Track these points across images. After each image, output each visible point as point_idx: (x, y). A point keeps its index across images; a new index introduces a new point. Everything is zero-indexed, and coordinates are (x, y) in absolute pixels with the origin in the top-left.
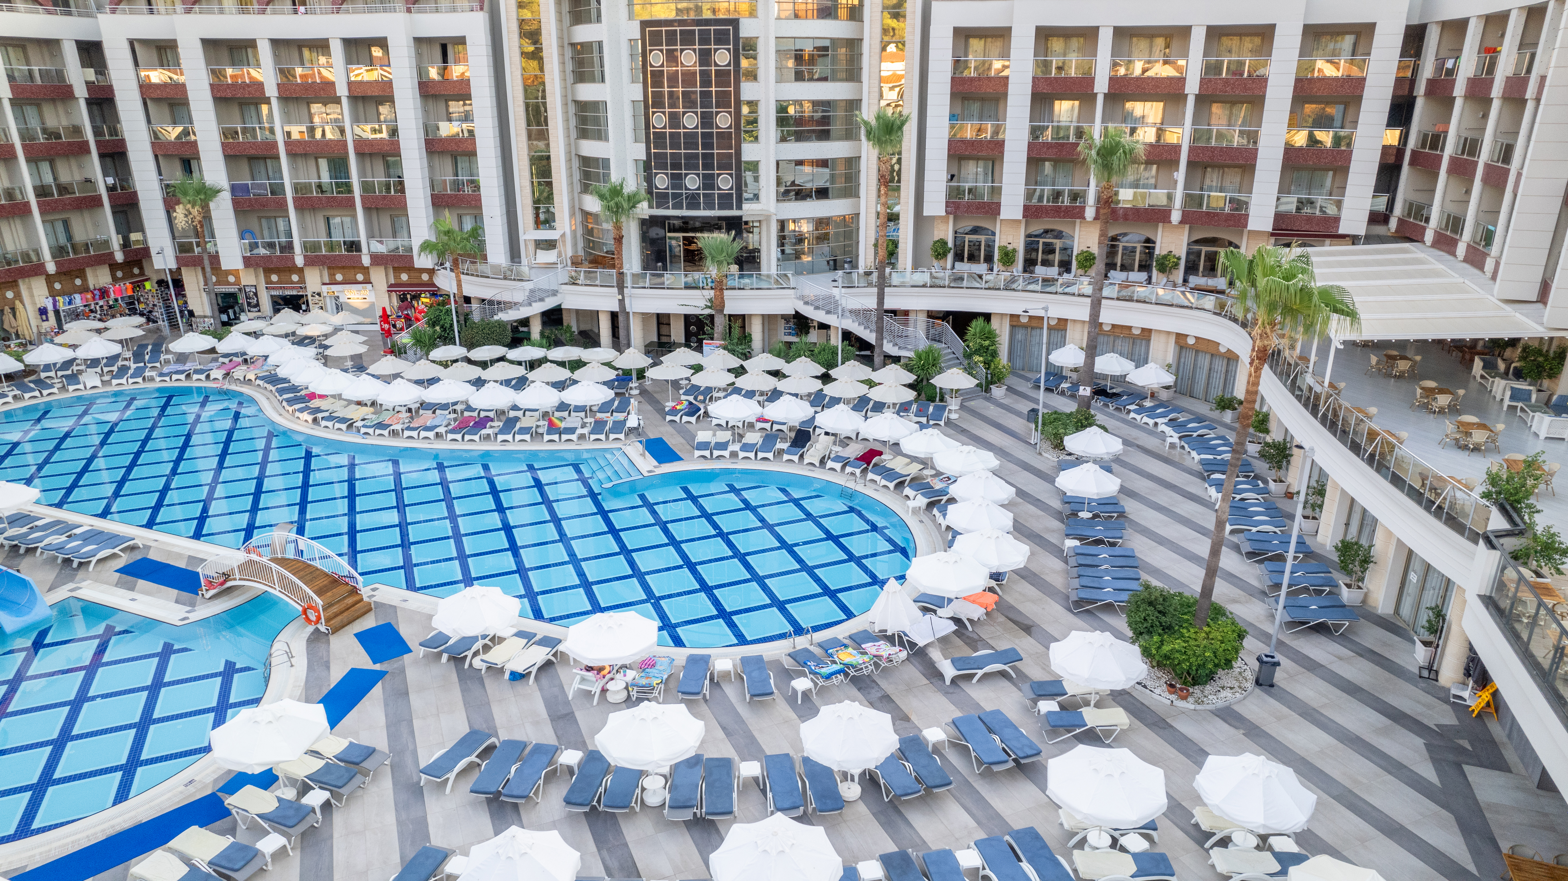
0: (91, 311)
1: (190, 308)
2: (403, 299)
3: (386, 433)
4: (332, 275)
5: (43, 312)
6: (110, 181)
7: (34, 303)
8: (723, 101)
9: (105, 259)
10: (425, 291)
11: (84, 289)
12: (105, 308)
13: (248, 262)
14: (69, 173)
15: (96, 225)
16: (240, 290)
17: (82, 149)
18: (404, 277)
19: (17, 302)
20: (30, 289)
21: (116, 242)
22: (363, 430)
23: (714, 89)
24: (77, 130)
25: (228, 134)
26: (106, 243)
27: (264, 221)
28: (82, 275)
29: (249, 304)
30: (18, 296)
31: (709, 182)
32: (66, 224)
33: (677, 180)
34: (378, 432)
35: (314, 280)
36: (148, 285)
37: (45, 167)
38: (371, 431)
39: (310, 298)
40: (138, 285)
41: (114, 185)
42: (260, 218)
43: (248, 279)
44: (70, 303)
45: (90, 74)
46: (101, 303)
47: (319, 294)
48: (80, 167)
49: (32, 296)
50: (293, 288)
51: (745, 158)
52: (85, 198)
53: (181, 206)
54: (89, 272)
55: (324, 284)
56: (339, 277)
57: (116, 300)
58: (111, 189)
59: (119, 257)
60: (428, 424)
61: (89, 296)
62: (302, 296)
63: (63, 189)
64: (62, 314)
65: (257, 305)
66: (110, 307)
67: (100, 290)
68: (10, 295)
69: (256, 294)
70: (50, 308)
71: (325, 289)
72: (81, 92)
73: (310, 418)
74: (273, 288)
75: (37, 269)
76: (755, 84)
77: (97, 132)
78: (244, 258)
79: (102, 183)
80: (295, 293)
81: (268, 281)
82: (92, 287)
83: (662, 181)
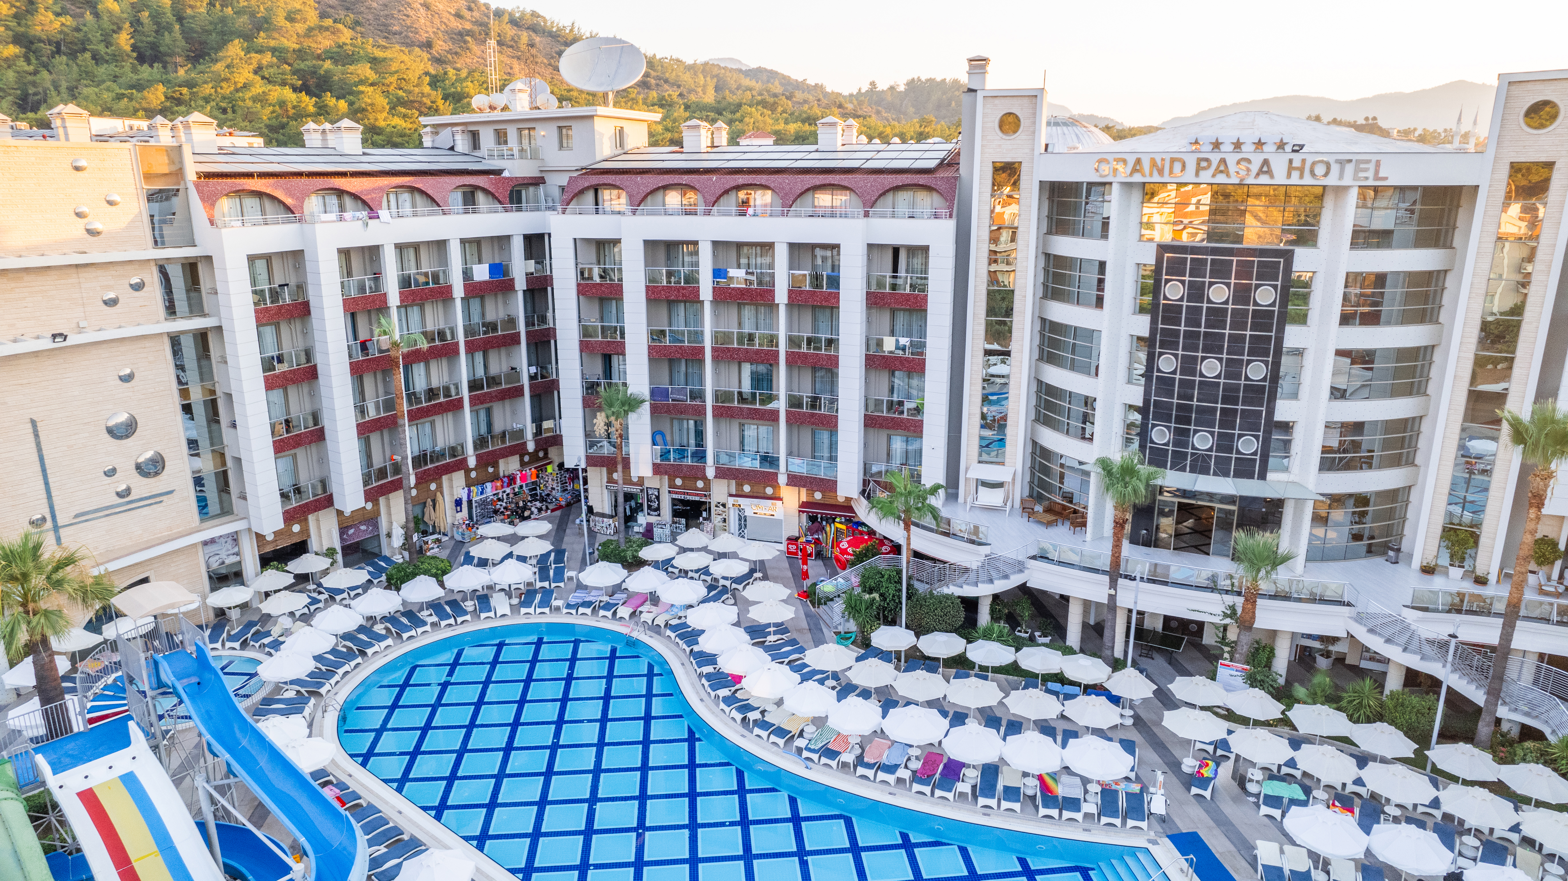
0: (499, 500)
1: (590, 504)
2: (813, 519)
3: (834, 764)
4: (740, 485)
5: (458, 503)
6: (533, 370)
7: (452, 495)
8: (1259, 348)
9: (519, 450)
10: (841, 516)
11: (495, 478)
12: (511, 496)
13: (657, 469)
14: (498, 364)
15: (514, 413)
16: (642, 491)
17: (514, 340)
18: (818, 496)
19: (438, 494)
20: (451, 480)
21: (530, 430)
22: (805, 754)
23: (1248, 333)
24: (511, 321)
25: (656, 335)
26: (521, 433)
27: (676, 423)
28: (495, 465)
29: (649, 507)
30: (440, 487)
31: (1225, 443)
32: (489, 412)
33: (1182, 437)
34: (824, 760)
35: (720, 491)
36: (550, 469)
37: (479, 357)
38: (815, 757)
39: (713, 508)
40: (542, 469)
41: (536, 374)
42: (672, 419)
43: (653, 482)
44: (482, 493)
45: (531, 265)
46: (508, 490)
47: (724, 505)
48: (508, 355)
49: (451, 487)
50: (697, 495)
51: (1279, 417)
52: (509, 389)
53: (603, 414)
54: (501, 462)
55: (731, 495)
56: (747, 488)
57: (521, 487)
58: (532, 378)
59: (531, 447)
60: (884, 760)
61: (499, 484)
62: (705, 503)
63: (493, 381)
64: (474, 505)
65: (658, 509)
66: (515, 494)
67: (508, 477)
68: (433, 487)
69: (658, 498)
70: (465, 499)
71: (731, 500)
72: (521, 284)
73: (739, 717)
74: (676, 493)
75: (461, 465)
76: (1303, 328)
77: (529, 323)
78: (654, 464)
79: (526, 371)
80: (697, 498)
81: (672, 485)
82: (501, 474)
83: (1161, 435)
